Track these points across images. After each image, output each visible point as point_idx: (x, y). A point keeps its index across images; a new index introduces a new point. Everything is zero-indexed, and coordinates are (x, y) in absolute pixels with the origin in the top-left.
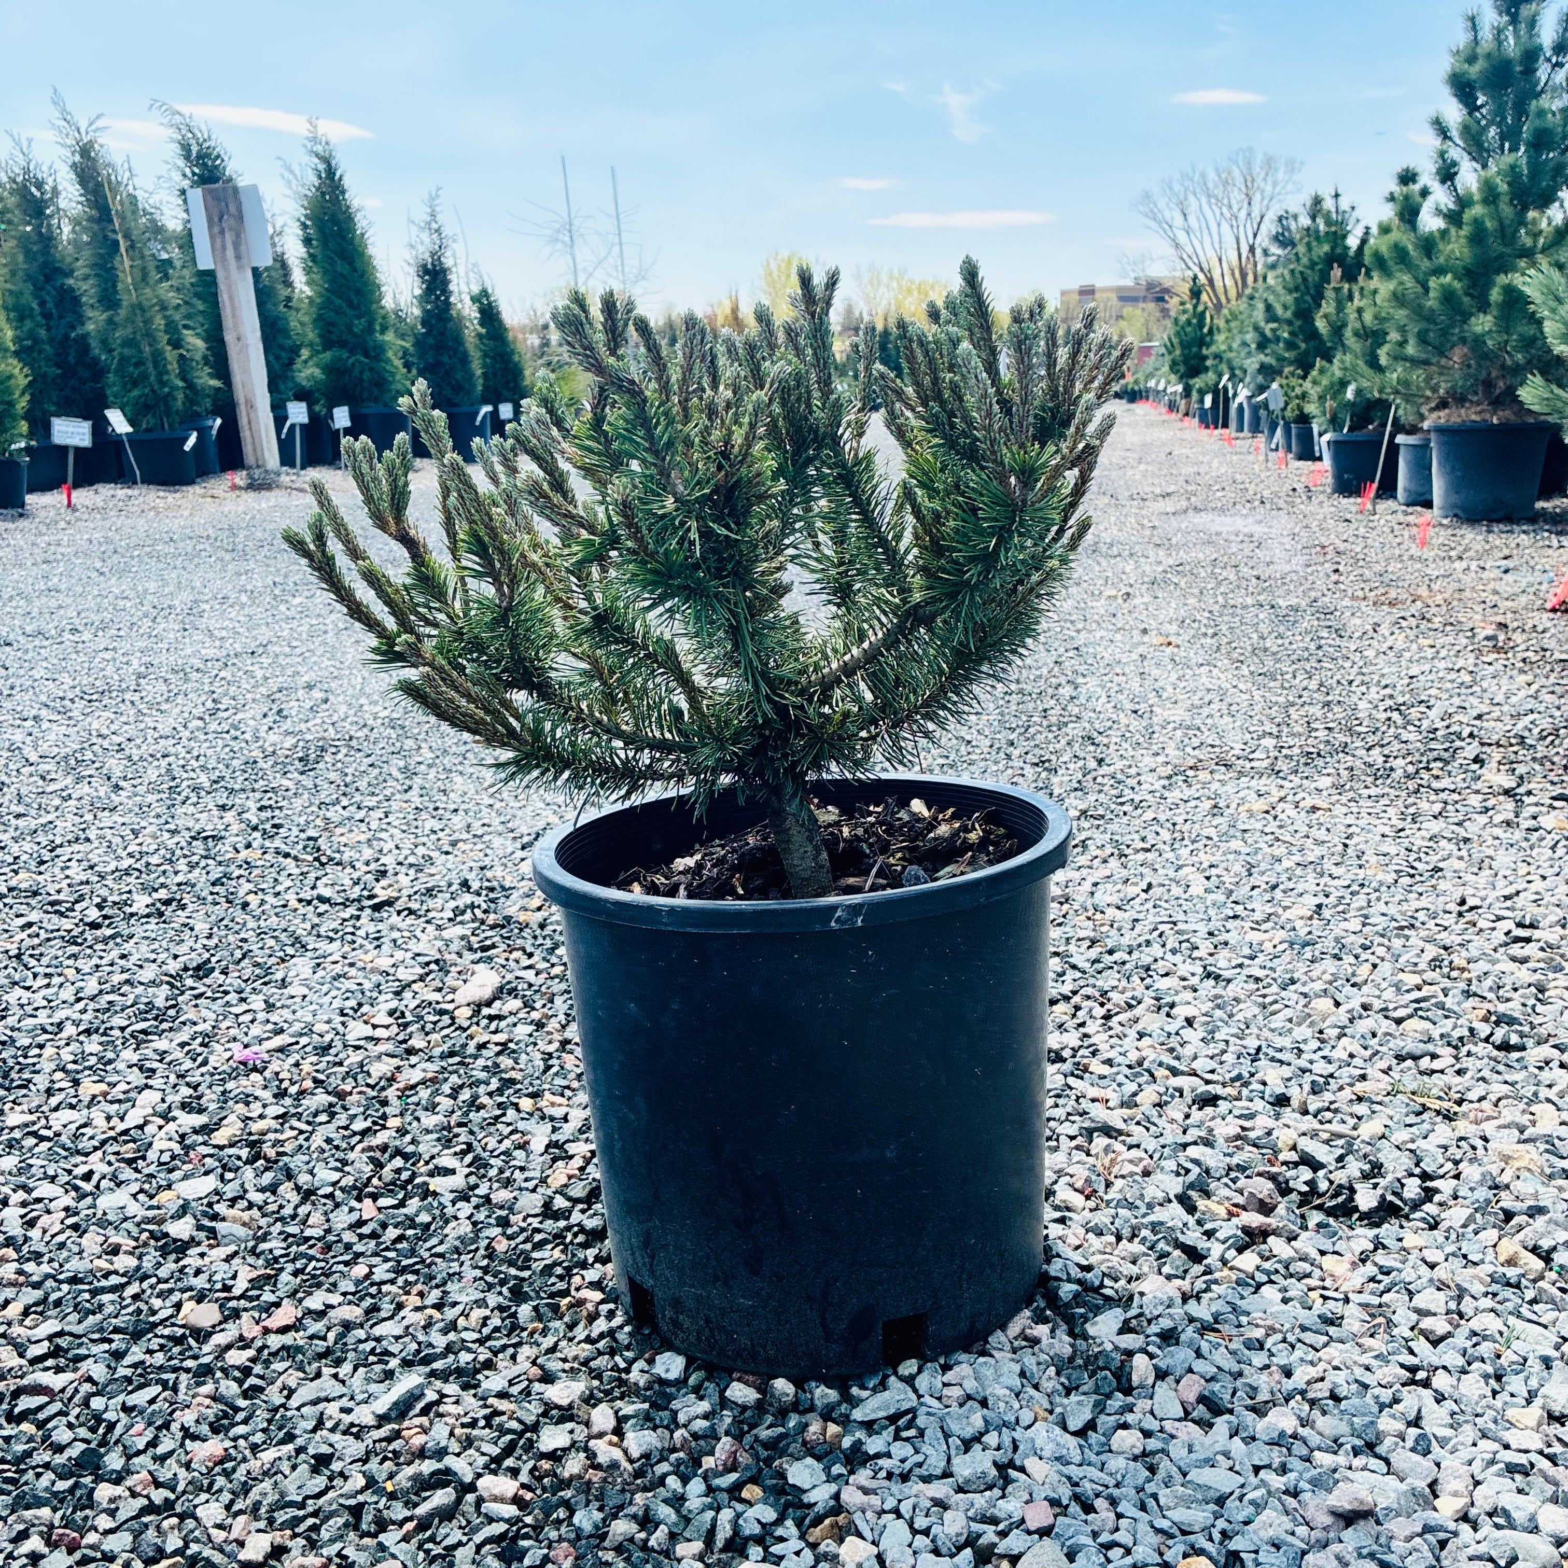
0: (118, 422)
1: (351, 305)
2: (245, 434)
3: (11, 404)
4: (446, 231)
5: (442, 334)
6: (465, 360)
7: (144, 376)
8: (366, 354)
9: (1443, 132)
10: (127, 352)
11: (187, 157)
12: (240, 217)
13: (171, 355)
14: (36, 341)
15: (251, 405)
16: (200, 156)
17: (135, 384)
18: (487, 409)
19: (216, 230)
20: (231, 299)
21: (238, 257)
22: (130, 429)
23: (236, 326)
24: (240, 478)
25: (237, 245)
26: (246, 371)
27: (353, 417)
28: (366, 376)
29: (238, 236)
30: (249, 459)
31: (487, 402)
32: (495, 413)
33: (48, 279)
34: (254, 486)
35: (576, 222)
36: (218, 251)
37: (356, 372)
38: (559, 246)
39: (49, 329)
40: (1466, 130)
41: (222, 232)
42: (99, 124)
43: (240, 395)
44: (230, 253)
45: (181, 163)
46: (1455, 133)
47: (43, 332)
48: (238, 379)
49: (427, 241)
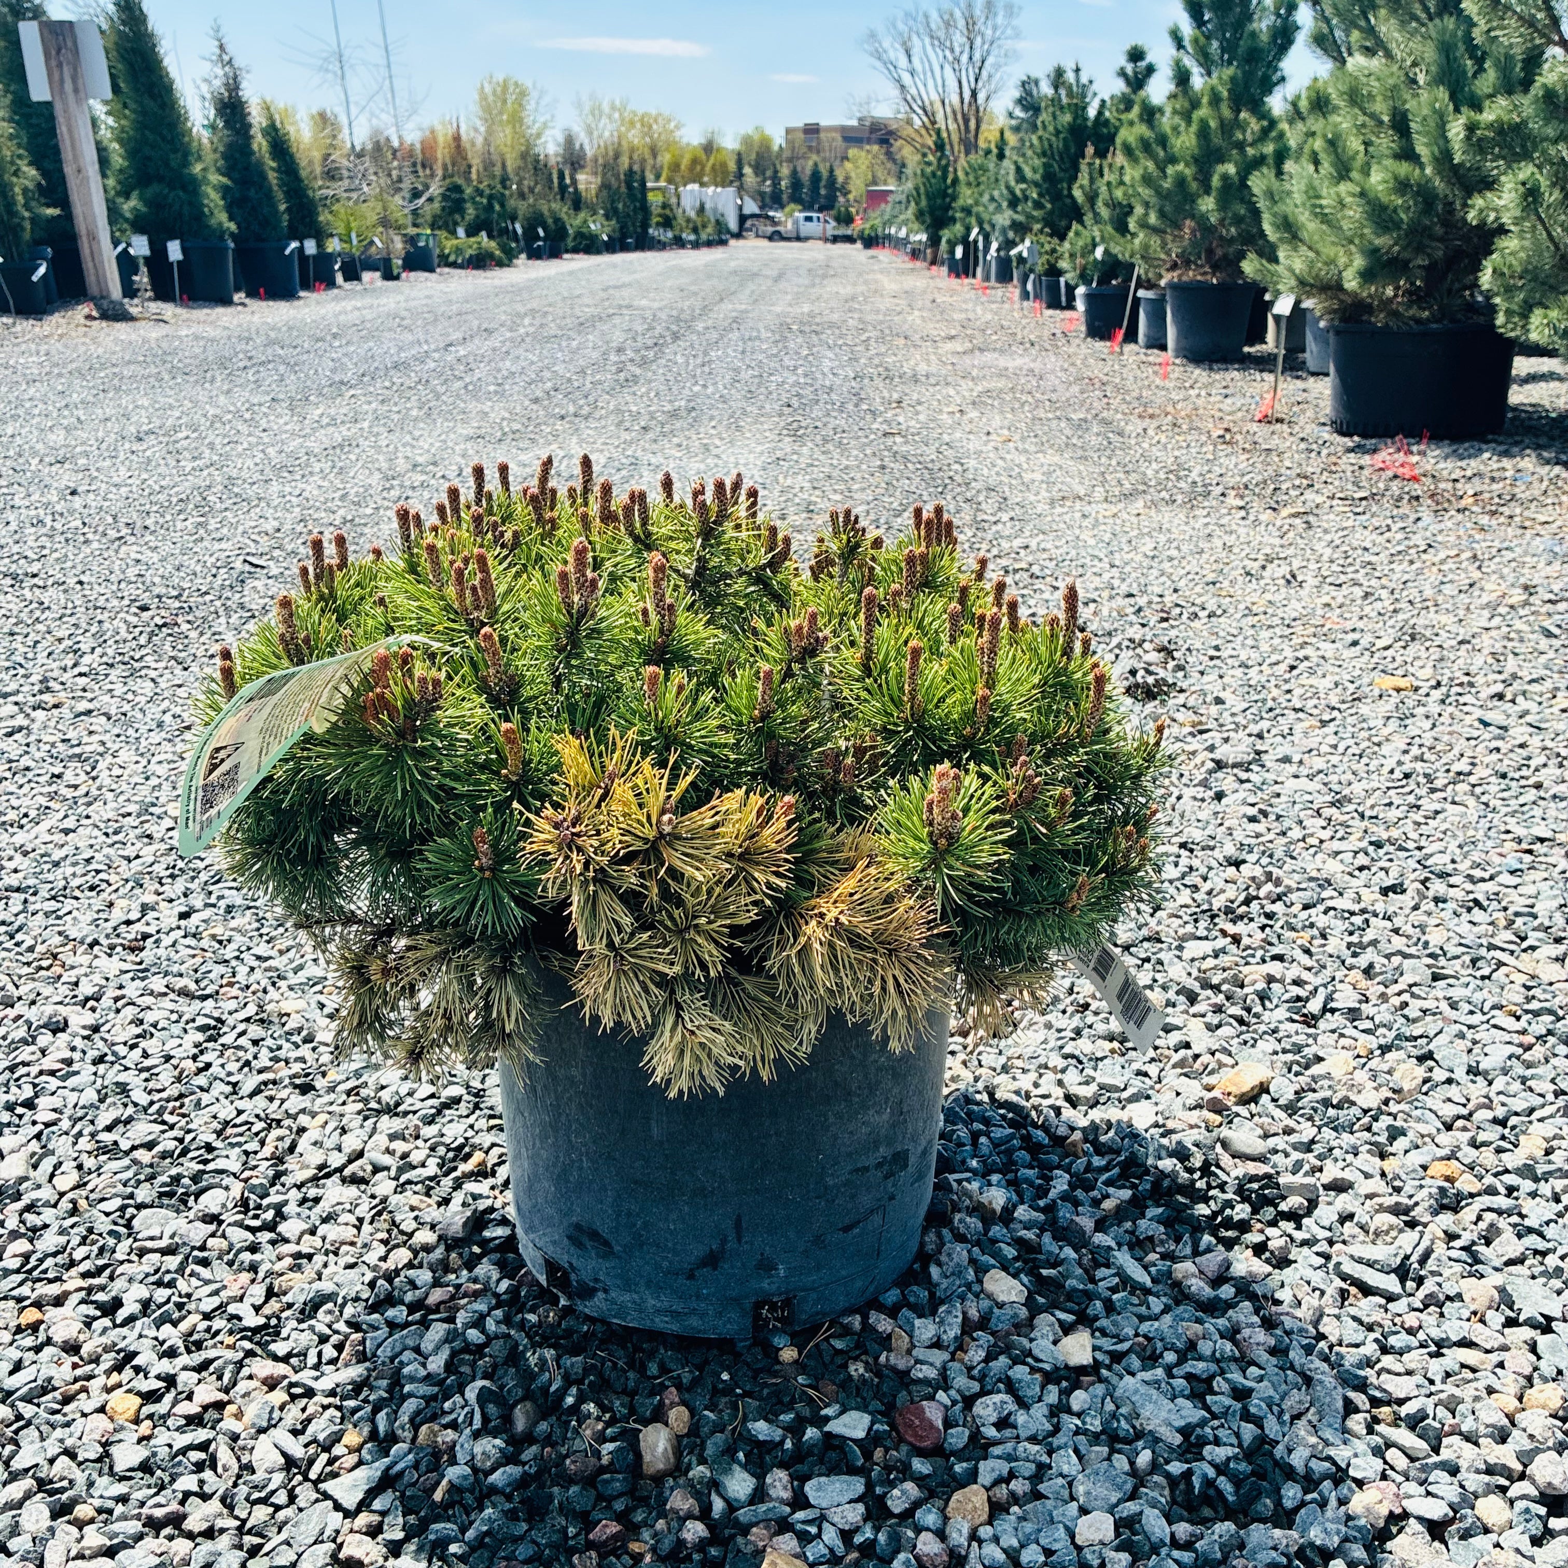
2: (89, 265)
4: (237, 62)
5: (246, 169)
6: (269, 195)
8: (184, 188)
9: (1179, 44)
12: (76, 52)
13: (18, 186)
18: (294, 245)
19: (53, 63)
20: (70, 131)
21: (76, 91)
23: (75, 157)
24: (84, 309)
25: (74, 79)
26: (88, 203)
27: (184, 250)
28: (186, 210)
29: (75, 69)
30: (93, 289)
31: (293, 239)
32: (301, 249)
34: (104, 316)
35: (346, 53)
36: (55, 83)
37: (178, 207)
40: (1195, 41)
41: (60, 65)
43: (81, 226)
44: (68, 86)
46: (1187, 43)
48: (78, 210)
49: (220, 72)
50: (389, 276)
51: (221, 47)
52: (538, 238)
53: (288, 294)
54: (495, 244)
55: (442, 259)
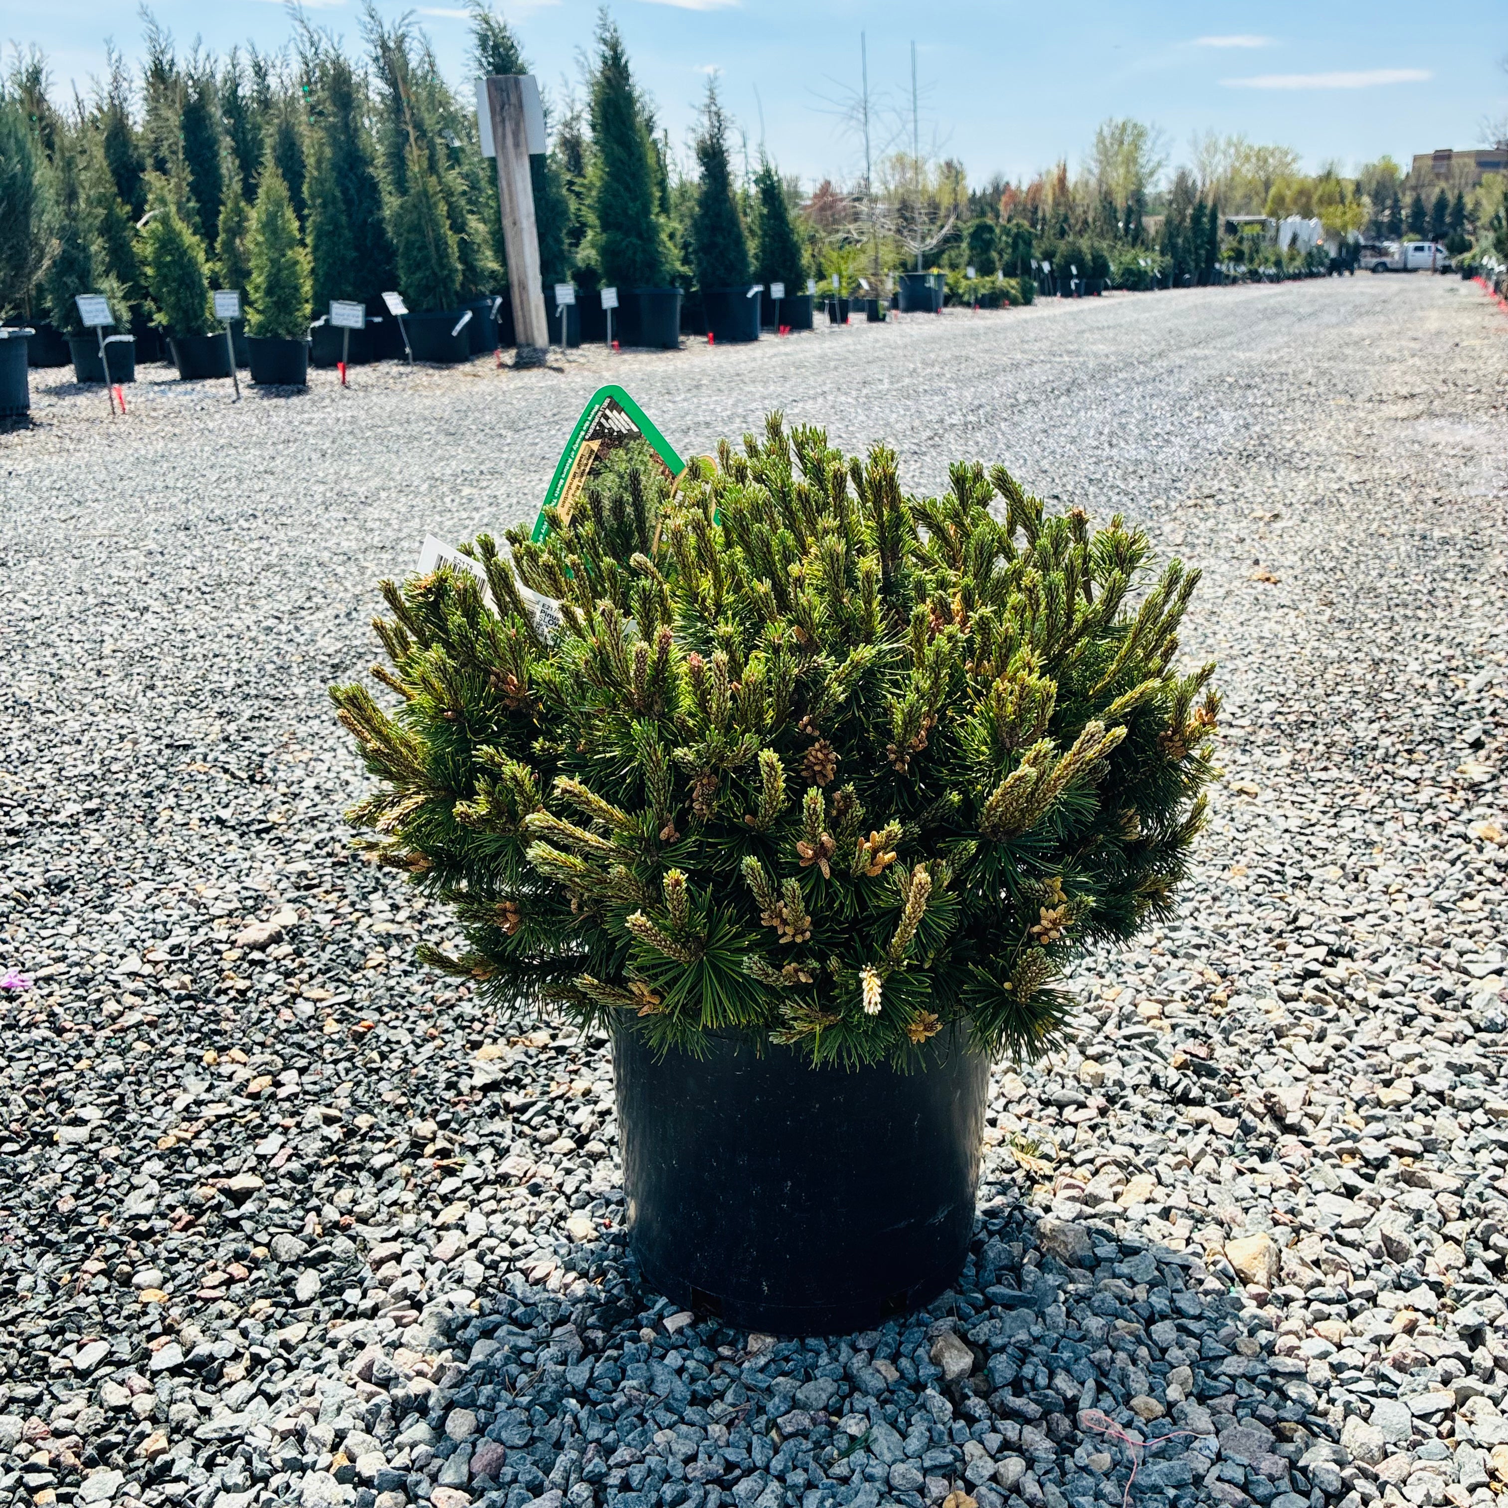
0: (395, 304)
1: (628, 188)
2: (518, 314)
3: (297, 288)
4: (725, 113)
5: (719, 215)
6: (739, 242)
7: (427, 259)
8: (640, 236)
10: (412, 237)
11: (484, 49)
12: (520, 106)
13: (452, 240)
14: (337, 226)
15: (523, 287)
16: (495, 47)
17: (418, 266)
18: (757, 289)
19: (498, 119)
20: (509, 185)
21: (517, 145)
22: (405, 311)
23: (513, 210)
24: (509, 356)
26: (521, 253)
27: (620, 297)
28: (639, 257)
29: (518, 125)
30: (521, 338)
31: (758, 283)
32: (767, 293)
33: (351, 168)
34: (521, 365)
35: (872, 99)
36: (499, 140)
37: (630, 253)
38: (853, 123)
39: (350, 216)
41: (503, 121)
42: (411, 19)
43: (515, 275)
44: (510, 141)
45: (478, 53)
47: (344, 219)
48: (512, 261)
49: (707, 123)
50: (875, 316)
51: (712, 98)
52: (1071, 276)
53: (749, 337)
54: (1013, 282)
55: (953, 299)
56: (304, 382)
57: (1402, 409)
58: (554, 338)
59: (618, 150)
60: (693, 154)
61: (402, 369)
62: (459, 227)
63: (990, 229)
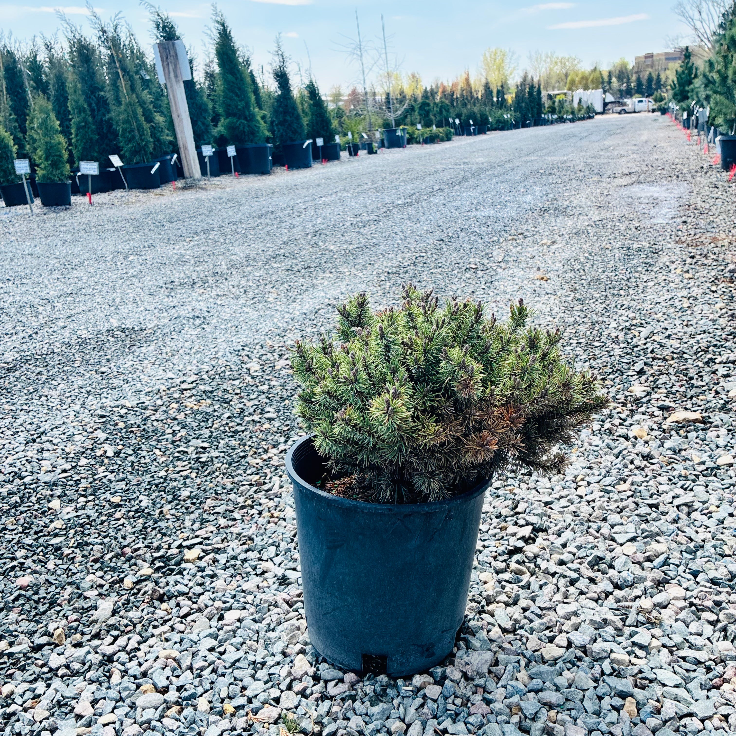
1: (237, 95)
2: (184, 162)
3: (61, 156)
4: (285, 55)
5: (286, 106)
6: (298, 118)
7: (134, 137)
8: (246, 119)
10: (125, 126)
11: (158, 29)
12: (176, 57)
13: (146, 126)
14: (87, 123)
15: (186, 148)
16: (164, 27)
17: (130, 141)
18: (309, 142)
19: (165, 64)
20: (174, 97)
21: (176, 76)
22: (122, 164)
23: (177, 110)
24: (179, 184)
25: (175, 70)
26: (182, 132)
27: (237, 150)
28: (247, 129)
29: (176, 65)
30: (187, 174)
31: (308, 139)
32: (314, 143)
33: (92, 92)
34: (185, 188)
35: (363, 44)
36: (167, 74)
37: (241, 128)
38: (355, 56)
39: (94, 117)
41: (168, 64)
42: (120, 16)
43: (181, 143)
44: (172, 75)
45: (155, 31)
47: (90, 119)
48: (179, 135)
49: (277, 60)
50: (371, 152)
51: (279, 47)
52: (470, 125)
53: (307, 166)
54: (441, 130)
55: (411, 140)
56: (70, 204)
57: (624, 181)
58: (204, 173)
59: (230, 77)
60: (272, 76)
61: (123, 194)
62: (149, 119)
63: (428, 105)
